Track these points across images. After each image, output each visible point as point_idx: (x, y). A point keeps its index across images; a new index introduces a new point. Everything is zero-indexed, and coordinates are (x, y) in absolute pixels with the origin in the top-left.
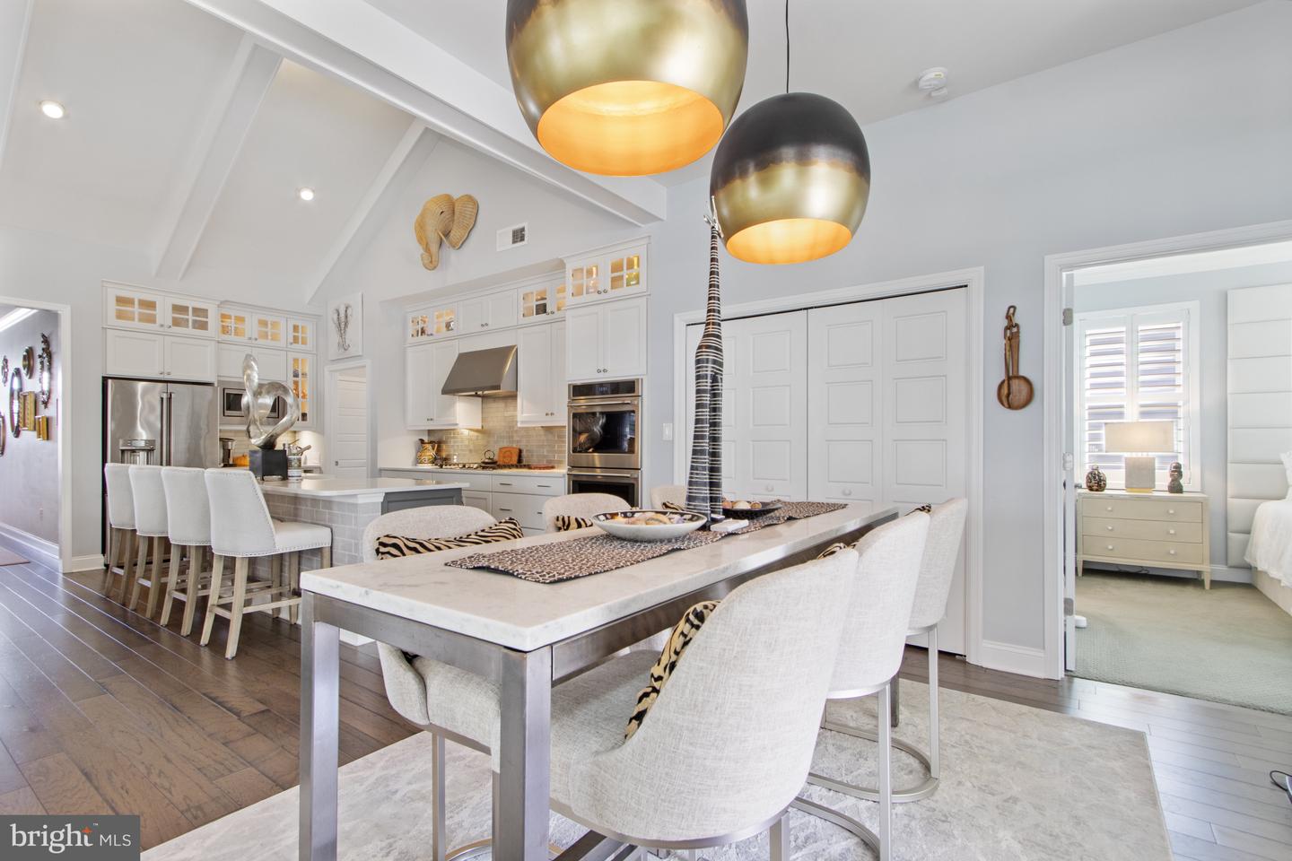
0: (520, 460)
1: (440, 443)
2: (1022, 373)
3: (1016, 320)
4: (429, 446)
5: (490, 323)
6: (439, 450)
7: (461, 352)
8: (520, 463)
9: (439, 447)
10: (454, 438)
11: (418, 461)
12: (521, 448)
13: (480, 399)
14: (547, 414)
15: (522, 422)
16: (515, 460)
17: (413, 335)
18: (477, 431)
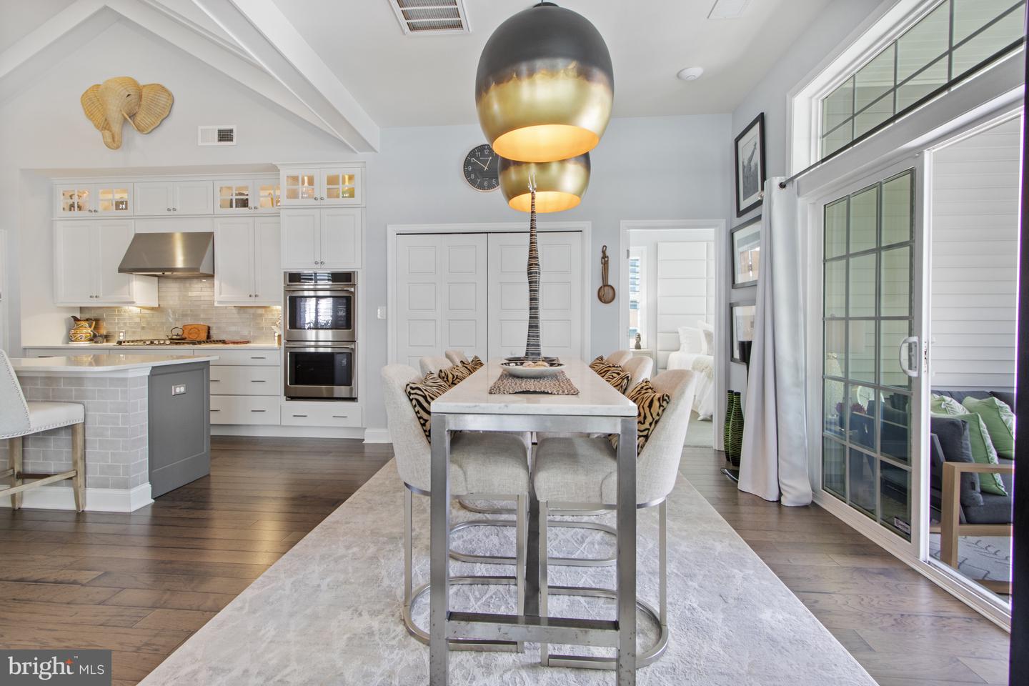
0: (209, 337)
1: (97, 320)
2: (609, 283)
3: (608, 253)
4: (86, 324)
5: (178, 208)
6: (96, 328)
7: (137, 232)
8: (209, 339)
9: (96, 324)
10: (119, 315)
11: (70, 338)
12: (210, 325)
13: (156, 278)
14: (250, 296)
15: (219, 302)
16: (203, 336)
17: (64, 209)
18: (152, 309)
